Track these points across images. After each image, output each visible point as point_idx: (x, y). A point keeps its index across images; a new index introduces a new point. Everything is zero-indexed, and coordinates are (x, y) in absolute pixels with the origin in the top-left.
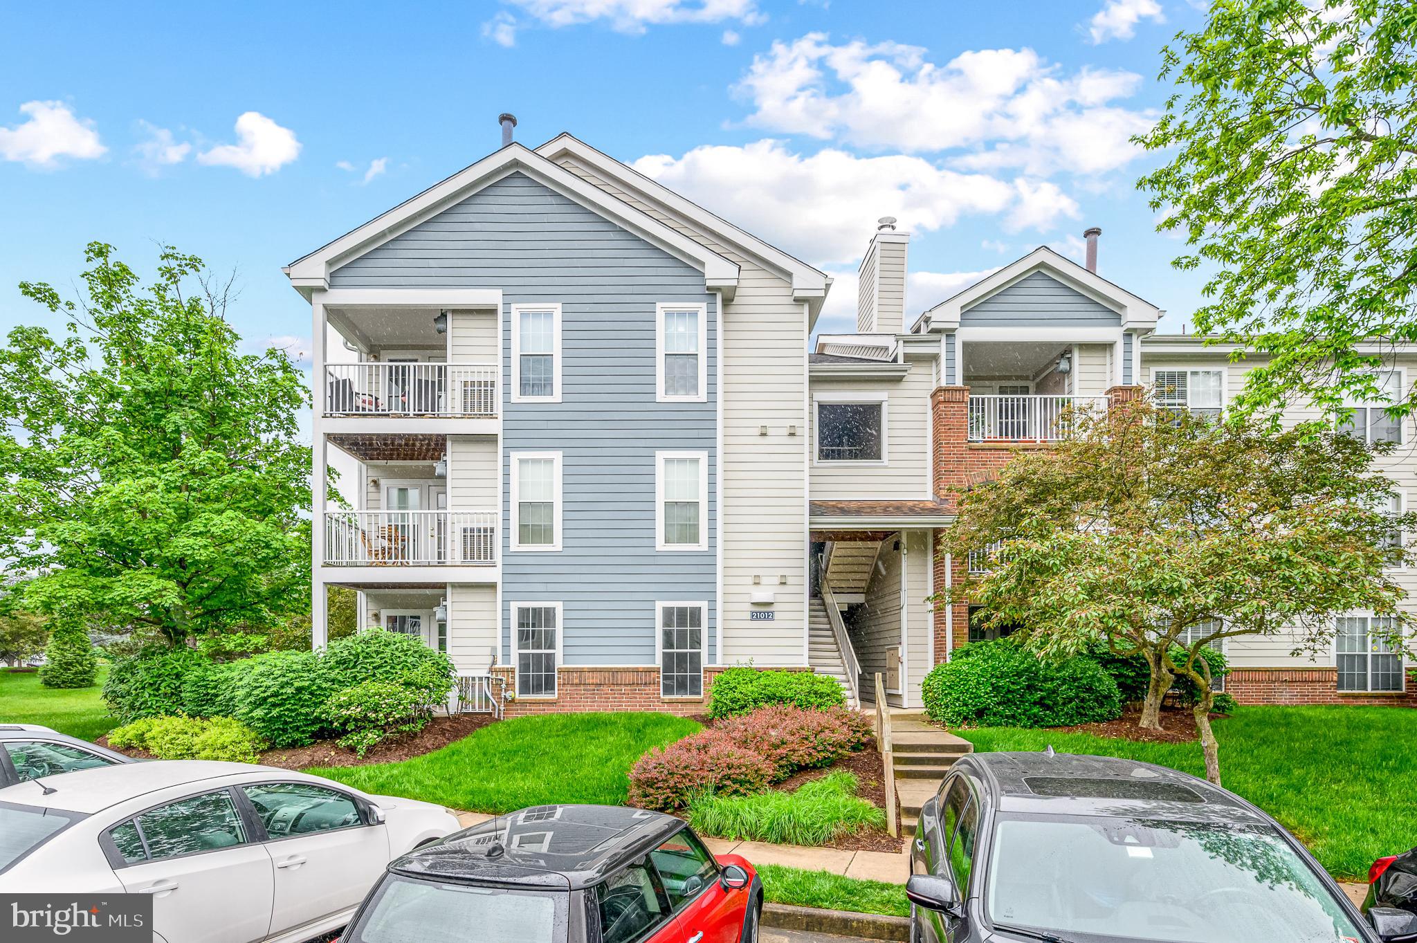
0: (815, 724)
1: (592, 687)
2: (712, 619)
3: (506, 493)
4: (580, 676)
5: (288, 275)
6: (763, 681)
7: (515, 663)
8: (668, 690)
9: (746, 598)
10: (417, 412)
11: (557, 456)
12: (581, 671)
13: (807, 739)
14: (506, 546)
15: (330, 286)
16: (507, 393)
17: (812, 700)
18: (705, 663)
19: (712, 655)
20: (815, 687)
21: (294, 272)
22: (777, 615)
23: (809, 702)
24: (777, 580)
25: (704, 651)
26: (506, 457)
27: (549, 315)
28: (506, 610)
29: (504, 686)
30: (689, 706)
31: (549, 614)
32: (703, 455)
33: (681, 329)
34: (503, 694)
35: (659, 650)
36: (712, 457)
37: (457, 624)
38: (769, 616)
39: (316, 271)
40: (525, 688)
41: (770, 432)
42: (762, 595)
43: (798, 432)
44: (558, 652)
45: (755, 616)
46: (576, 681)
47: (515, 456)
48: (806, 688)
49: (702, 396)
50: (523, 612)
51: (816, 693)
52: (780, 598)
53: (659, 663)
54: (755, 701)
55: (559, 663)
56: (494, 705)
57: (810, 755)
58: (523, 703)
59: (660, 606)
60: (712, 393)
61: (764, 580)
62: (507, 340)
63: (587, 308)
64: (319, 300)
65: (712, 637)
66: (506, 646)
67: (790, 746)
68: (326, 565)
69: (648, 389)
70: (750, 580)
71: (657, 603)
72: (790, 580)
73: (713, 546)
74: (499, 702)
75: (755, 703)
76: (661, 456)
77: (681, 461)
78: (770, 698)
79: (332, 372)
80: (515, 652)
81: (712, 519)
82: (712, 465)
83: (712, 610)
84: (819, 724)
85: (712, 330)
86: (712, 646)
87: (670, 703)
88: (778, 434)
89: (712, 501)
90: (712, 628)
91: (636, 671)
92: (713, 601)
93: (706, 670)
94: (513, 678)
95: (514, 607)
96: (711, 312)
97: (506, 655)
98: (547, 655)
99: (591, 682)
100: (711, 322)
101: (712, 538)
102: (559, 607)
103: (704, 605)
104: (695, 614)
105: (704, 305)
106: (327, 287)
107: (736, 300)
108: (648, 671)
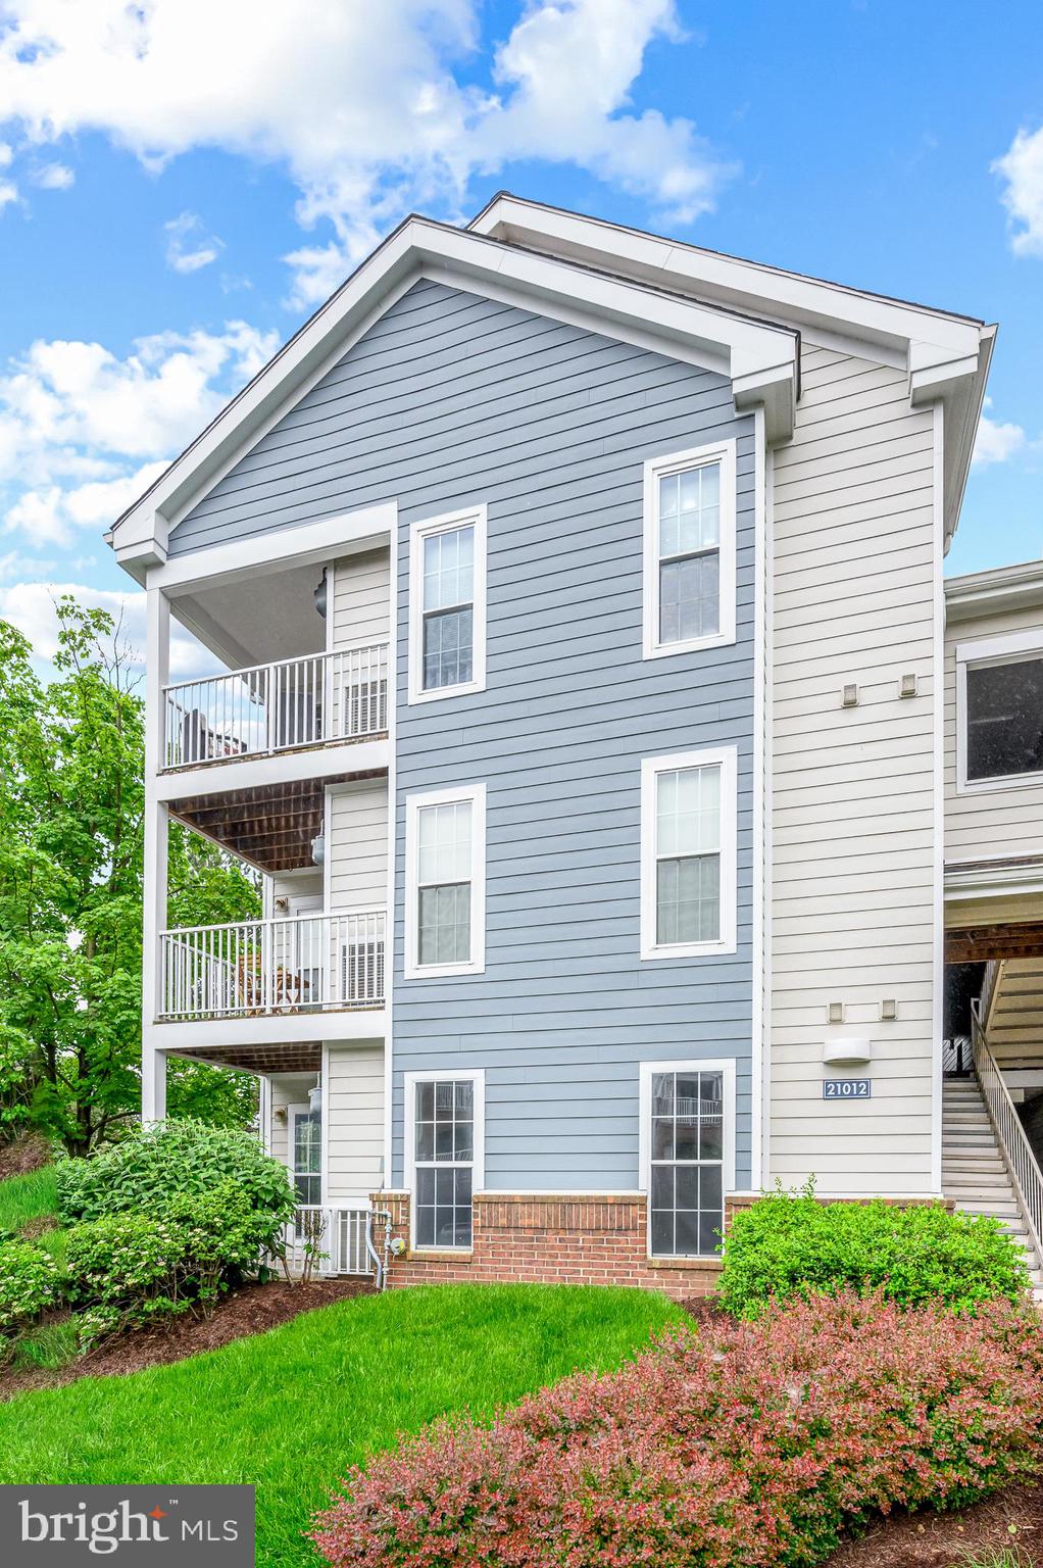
0: (931, 1368)
1: (528, 1234)
2: (743, 1095)
3: (400, 872)
4: (509, 1212)
5: (111, 544)
6: (820, 1226)
7: (410, 1186)
8: (661, 1245)
9: (814, 1054)
10: (279, 747)
11: (477, 792)
12: (510, 1202)
13: (902, 1415)
14: (398, 971)
15: (170, 556)
16: (402, 689)
17: (934, 1279)
18: (729, 1187)
19: (743, 1171)
20: (946, 1246)
21: (121, 537)
22: (876, 1088)
23: (926, 1286)
24: (876, 1013)
25: (728, 1163)
26: (401, 806)
27: (467, 530)
28: (398, 1088)
29: (388, 1228)
30: (698, 1278)
31: (464, 1089)
32: (727, 755)
33: (689, 505)
34: (387, 1243)
35: (646, 1162)
36: (745, 755)
37: (337, 1117)
38: (860, 1091)
39: (145, 531)
40: (425, 1237)
41: (863, 697)
42: (844, 1045)
43: (921, 687)
44: (477, 1165)
45: (832, 1092)
46: (503, 1221)
47: (414, 801)
48: (921, 1244)
49: (727, 633)
50: (425, 1091)
51: (945, 1260)
52: (884, 1050)
53: (645, 1187)
54: (793, 1279)
55: (478, 1188)
56: (374, 1263)
57: (909, 1473)
58: (420, 1261)
59: (647, 1071)
60: (745, 623)
61: (850, 1014)
62: (403, 591)
63: (528, 502)
64: (157, 580)
65: (743, 1133)
66: (397, 1155)
67: (841, 1446)
68: (162, 1020)
69: (627, 637)
70: (822, 1016)
71: (642, 1066)
72: (903, 1012)
73: (745, 943)
74: (382, 1258)
75: (793, 1280)
76: (650, 766)
77: (688, 771)
78: (829, 1270)
79: (173, 699)
80: (411, 1164)
81: (744, 887)
82: (745, 773)
83: (744, 1076)
84: (945, 1366)
85: (745, 493)
86: (743, 1152)
87: (664, 1269)
88: (879, 700)
89: (745, 849)
90: (744, 1114)
91: (602, 1203)
92: (745, 1058)
93: (729, 1205)
94: (407, 1213)
95: (411, 1080)
96: (746, 455)
97: (397, 1172)
98: (461, 1171)
99: (526, 1222)
100: (745, 474)
101: (745, 925)
102: (478, 1078)
103: (727, 1067)
104: (710, 1088)
105: (730, 444)
106: (162, 557)
107: (799, 436)
108: (625, 1203)
